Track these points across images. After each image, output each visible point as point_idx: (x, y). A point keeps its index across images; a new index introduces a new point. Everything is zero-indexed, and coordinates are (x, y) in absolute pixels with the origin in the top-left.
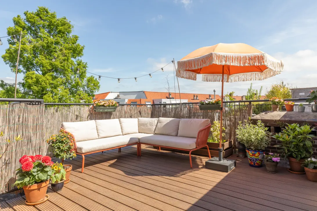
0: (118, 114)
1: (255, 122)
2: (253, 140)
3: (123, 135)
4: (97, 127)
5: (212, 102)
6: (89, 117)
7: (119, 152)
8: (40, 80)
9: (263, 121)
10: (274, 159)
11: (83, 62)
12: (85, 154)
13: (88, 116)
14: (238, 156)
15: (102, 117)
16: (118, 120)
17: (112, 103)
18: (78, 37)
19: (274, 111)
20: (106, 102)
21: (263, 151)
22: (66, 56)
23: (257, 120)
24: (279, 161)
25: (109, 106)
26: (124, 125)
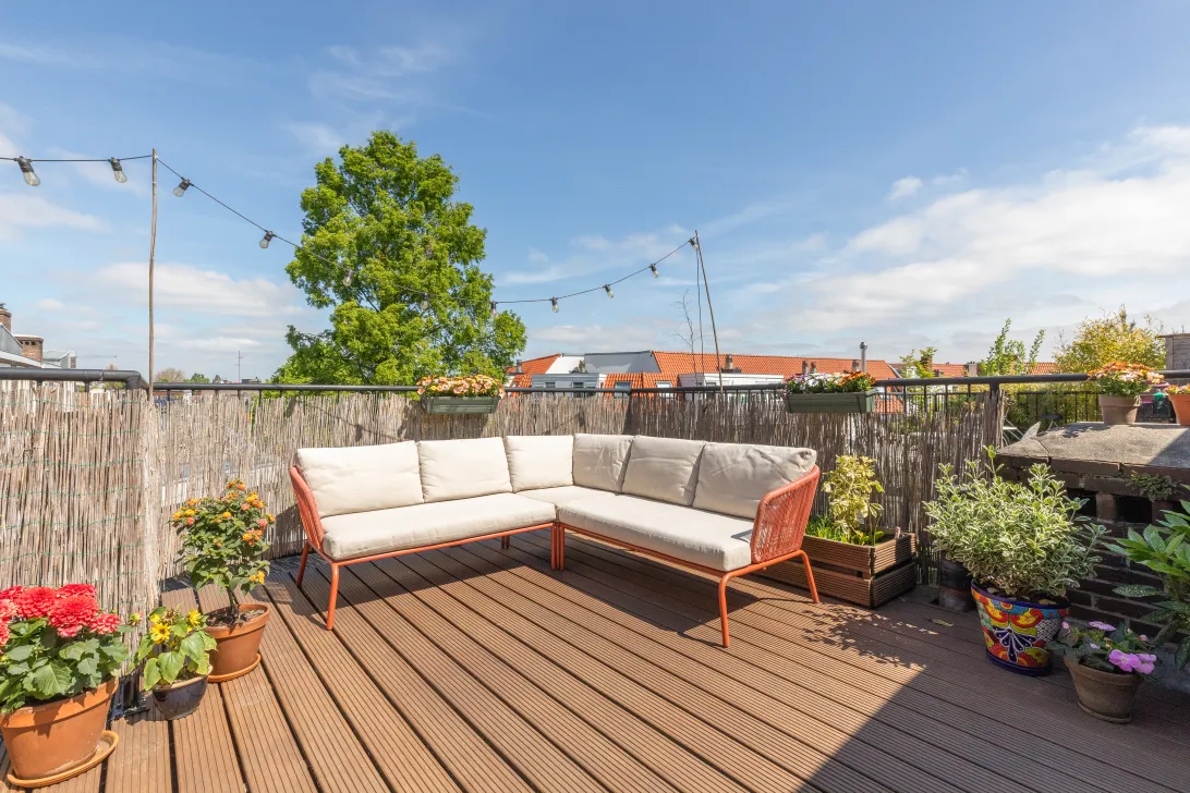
0: (506, 422)
1: (1016, 470)
2: (1006, 554)
3: (513, 492)
4: (420, 464)
5: (831, 384)
6: (404, 432)
7: (502, 547)
8: (369, 323)
9: (1059, 467)
10: (1125, 659)
12: (343, 563)
13: (402, 428)
14: (936, 602)
16: (499, 439)
18: (472, 208)
19: (1110, 422)
20: (459, 382)
21: (1060, 604)
22: (436, 258)
23: (1031, 461)
24: (1148, 668)
25: (471, 395)
26: (518, 457)
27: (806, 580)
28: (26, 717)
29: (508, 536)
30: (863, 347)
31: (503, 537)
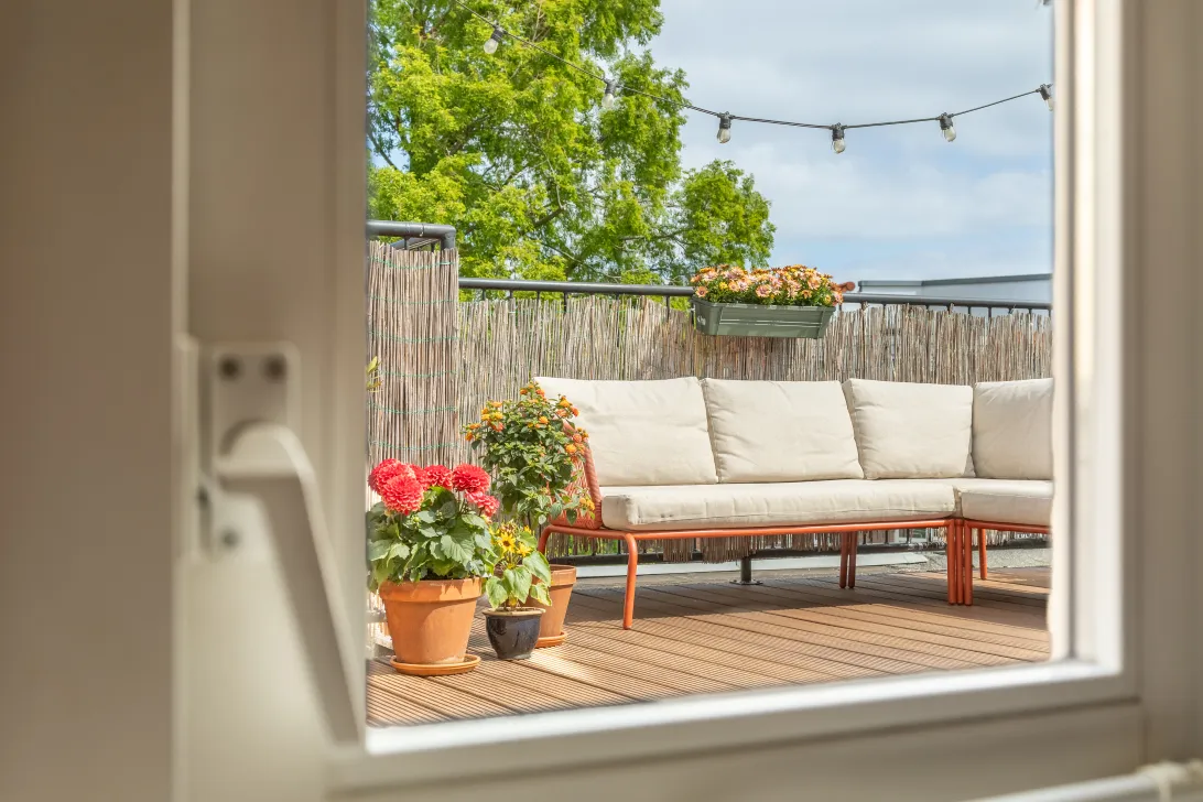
3: (866, 478)
4: (709, 417)
7: (842, 587)
11: (656, 67)
12: (638, 536)
16: (835, 387)
20: (765, 277)
25: (782, 301)
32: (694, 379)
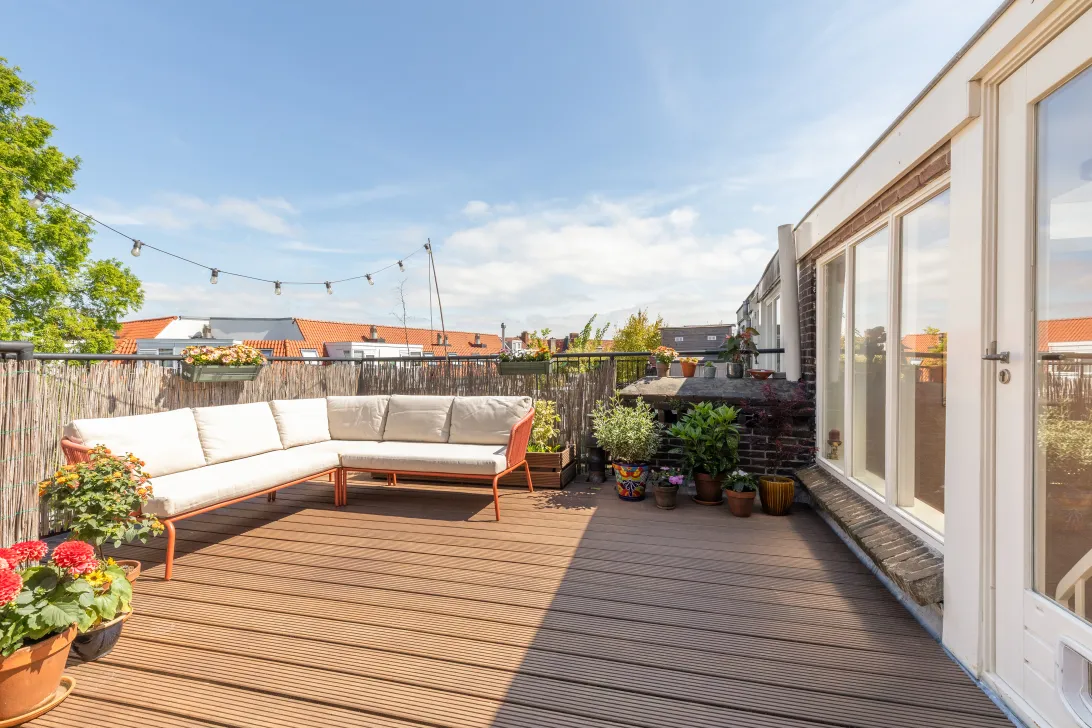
0: (261, 388)
1: (629, 401)
2: (630, 442)
3: (284, 449)
4: (198, 429)
5: (529, 356)
7: (269, 501)
9: (648, 399)
10: (674, 479)
11: (74, 212)
12: (175, 519)
14: (588, 480)
15: (210, 398)
16: (265, 405)
17: (248, 356)
18: (52, 127)
19: (661, 376)
20: (227, 352)
21: (647, 463)
23: (636, 397)
24: (681, 482)
25: (237, 363)
26: (284, 419)
27: (526, 480)
28: (24, 655)
29: (274, 492)
30: (503, 326)
31: (270, 494)
32: (188, 409)
